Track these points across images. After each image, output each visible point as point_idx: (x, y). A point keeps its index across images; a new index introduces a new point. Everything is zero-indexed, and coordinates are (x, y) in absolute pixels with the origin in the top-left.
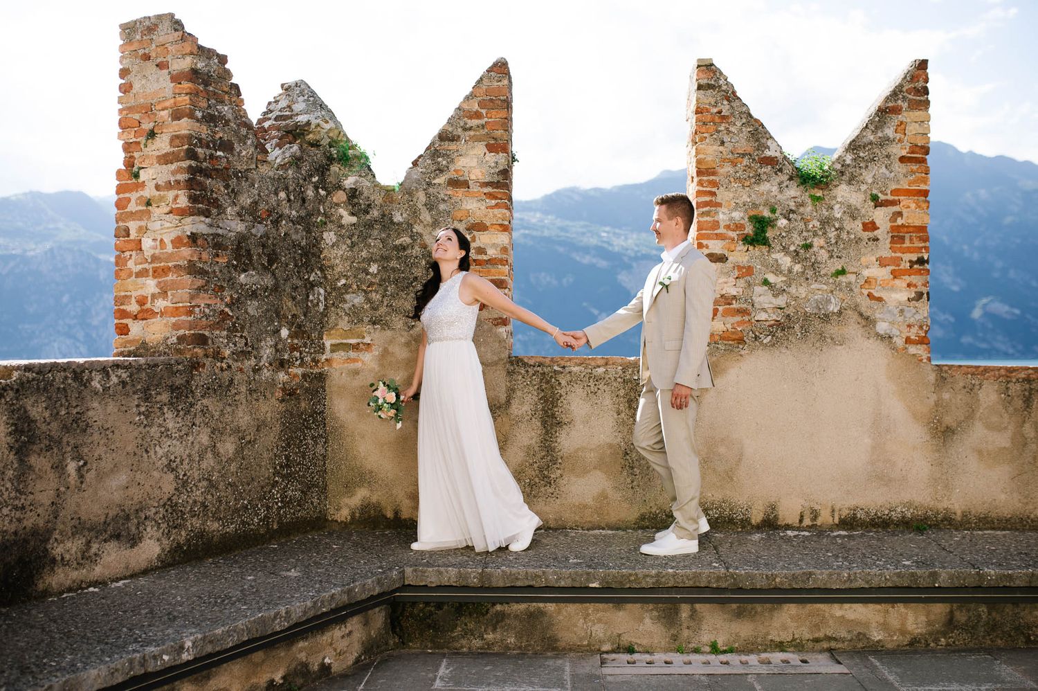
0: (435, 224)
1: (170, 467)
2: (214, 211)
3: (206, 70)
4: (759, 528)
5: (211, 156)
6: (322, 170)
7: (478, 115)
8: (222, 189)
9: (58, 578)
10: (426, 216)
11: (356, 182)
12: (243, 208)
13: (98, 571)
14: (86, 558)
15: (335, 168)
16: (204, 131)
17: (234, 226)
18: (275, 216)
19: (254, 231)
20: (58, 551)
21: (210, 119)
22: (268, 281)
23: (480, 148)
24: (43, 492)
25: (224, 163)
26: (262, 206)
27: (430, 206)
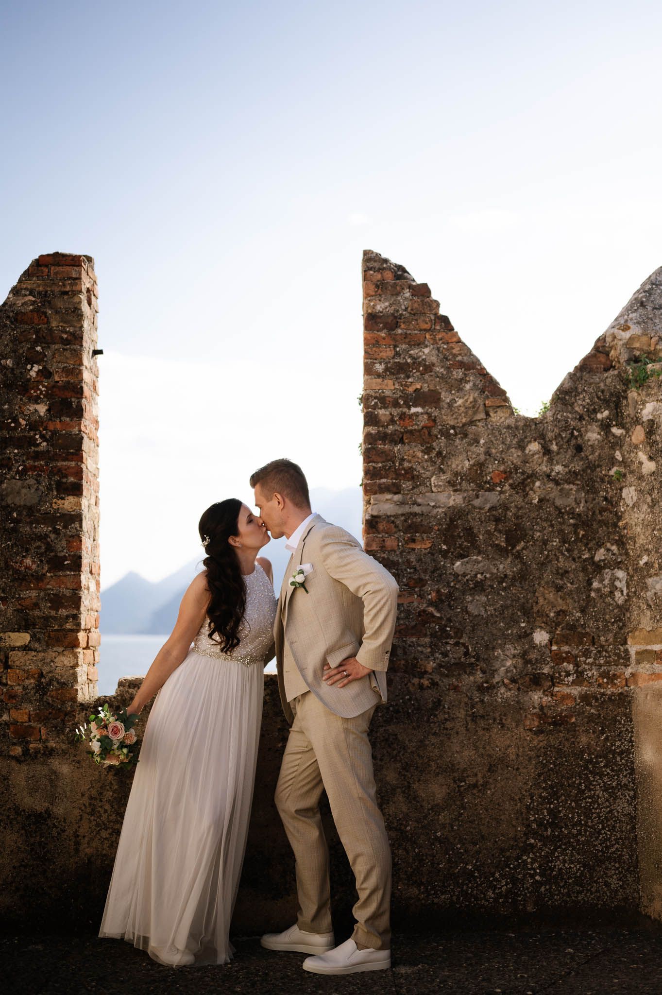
2: (406, 485)
3: (391, 310)
5: (402, 416)
6: (616, 401)
8: (420, 455)
11: (655, 409)
12: (456, 474)
16: (389, 387)
18: (518, 477)
19: (477, 502)
21: (399, 370)
22: (505, 566)
25: (423, 420)
26: (493, 469)
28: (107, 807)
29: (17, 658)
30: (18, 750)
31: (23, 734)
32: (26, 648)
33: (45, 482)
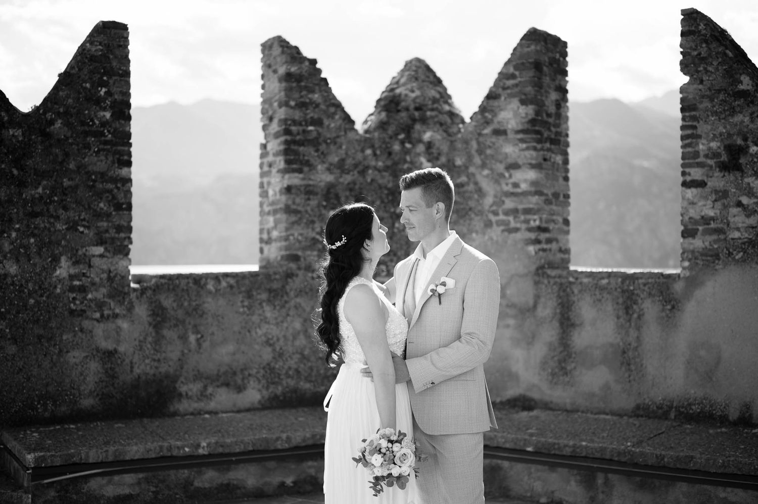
0: (484, 166)
1: (268, 343)
2: (306, 169)
3: (298, 72)
5: (304, 131)
6: (408, 129)
7: (513, 76)
8: (313, 153)
9: (184, 406)
10: (477, 160)
11: (432, 136)
12: (331, 164)
13: (212, 405)
14: (203, 395)
15: (418, 127)
16: (297, 115)
17: (323, 177)
18: (361, 168)
19: (341, 180)
20: (183, 389)
21: (302, 105)
23: (515, 103)
24: (173, 352)
25: (314, 134)
26: (349, 161)
27: (480, 152)
28: (149, 346)
29: (96, 261)
30: (98, 315)
31: (100, 305)
32: (102, 256)
33: (111, 158)
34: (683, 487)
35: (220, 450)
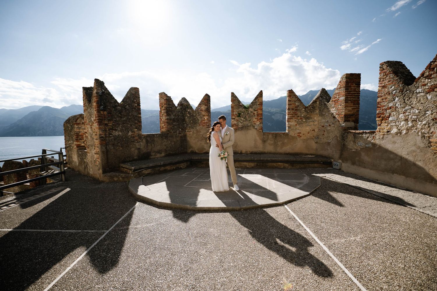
0: (199, 116)
1: (165, 145)
2: (170, 115)
4: (240, 154)
5: (169, 109)
6: (185, 109)
7: (204, 101)
8: (171, 113)
9: (152, 157)
10: (198, 115)
12: (174, 115)
13: (157, 157)
14: (155, 155)
15: (187, 109)
16: (168, 106)
17: (173, 117)
18: (178, 115)
19: (175, 117)
20: (152, 154)
21: (169, 105)
22: (178, 123)
23: (204, 106)
24: (150, 148)
25: (171, 110)
27: (198, 113)
28: (146, 147)
29: (136, 132)
30: (136, 142)
31: (137, 140)
32: (137, 131)
33: (137, 113)
34: (237, 163)
35: (164, 164)
